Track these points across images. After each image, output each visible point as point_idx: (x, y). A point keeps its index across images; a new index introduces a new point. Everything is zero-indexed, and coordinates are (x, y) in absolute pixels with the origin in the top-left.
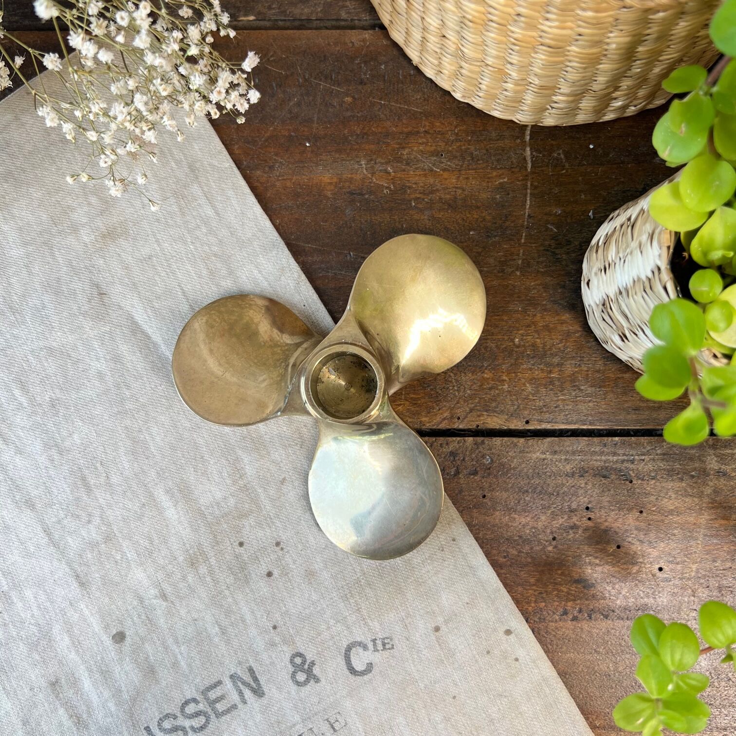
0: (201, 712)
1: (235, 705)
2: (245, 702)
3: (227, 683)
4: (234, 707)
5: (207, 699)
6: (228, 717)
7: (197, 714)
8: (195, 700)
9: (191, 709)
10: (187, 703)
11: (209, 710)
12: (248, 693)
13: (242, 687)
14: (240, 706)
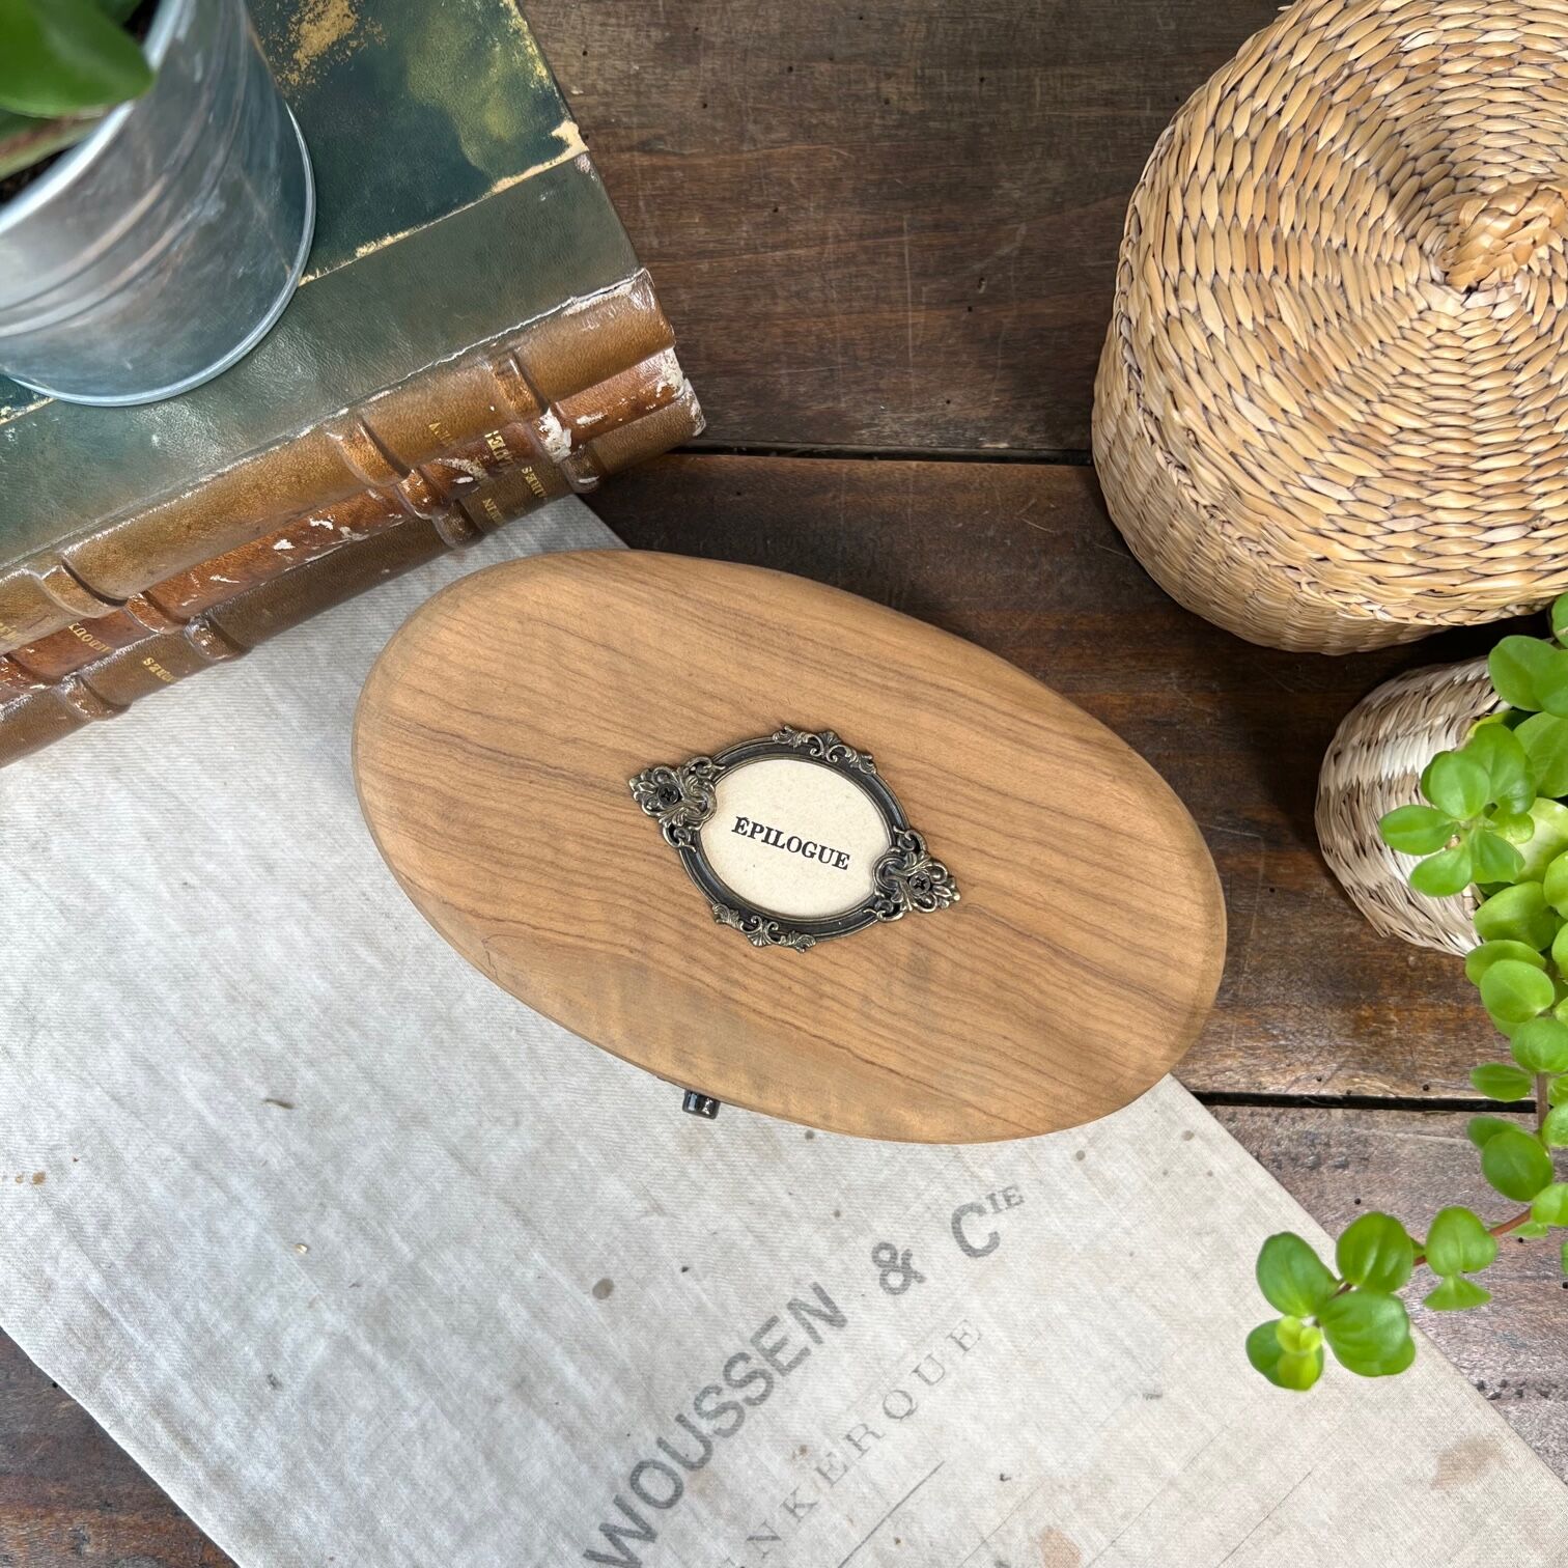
0: (755, 1372)
1: (807, 1349)
2: (818, 1340)
3: (786, 1316)
4: (805, 1352)
5: (762, 1350)
6: (798, 1372)
7: (750, 1378)
8: (744, 1357)
9: (739, 1371)
10: (731, 1364)
11: (768, 1367)
12: (820, 1325)
13: (810, 1318)
14: (813, 1347)
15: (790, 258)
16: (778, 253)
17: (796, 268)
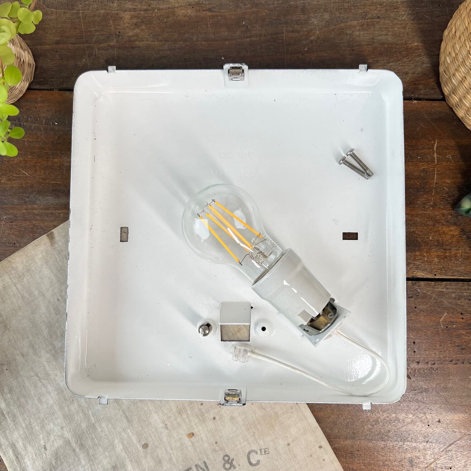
15: (251, 40)
16: (248, 39)
17: (253, 43)
